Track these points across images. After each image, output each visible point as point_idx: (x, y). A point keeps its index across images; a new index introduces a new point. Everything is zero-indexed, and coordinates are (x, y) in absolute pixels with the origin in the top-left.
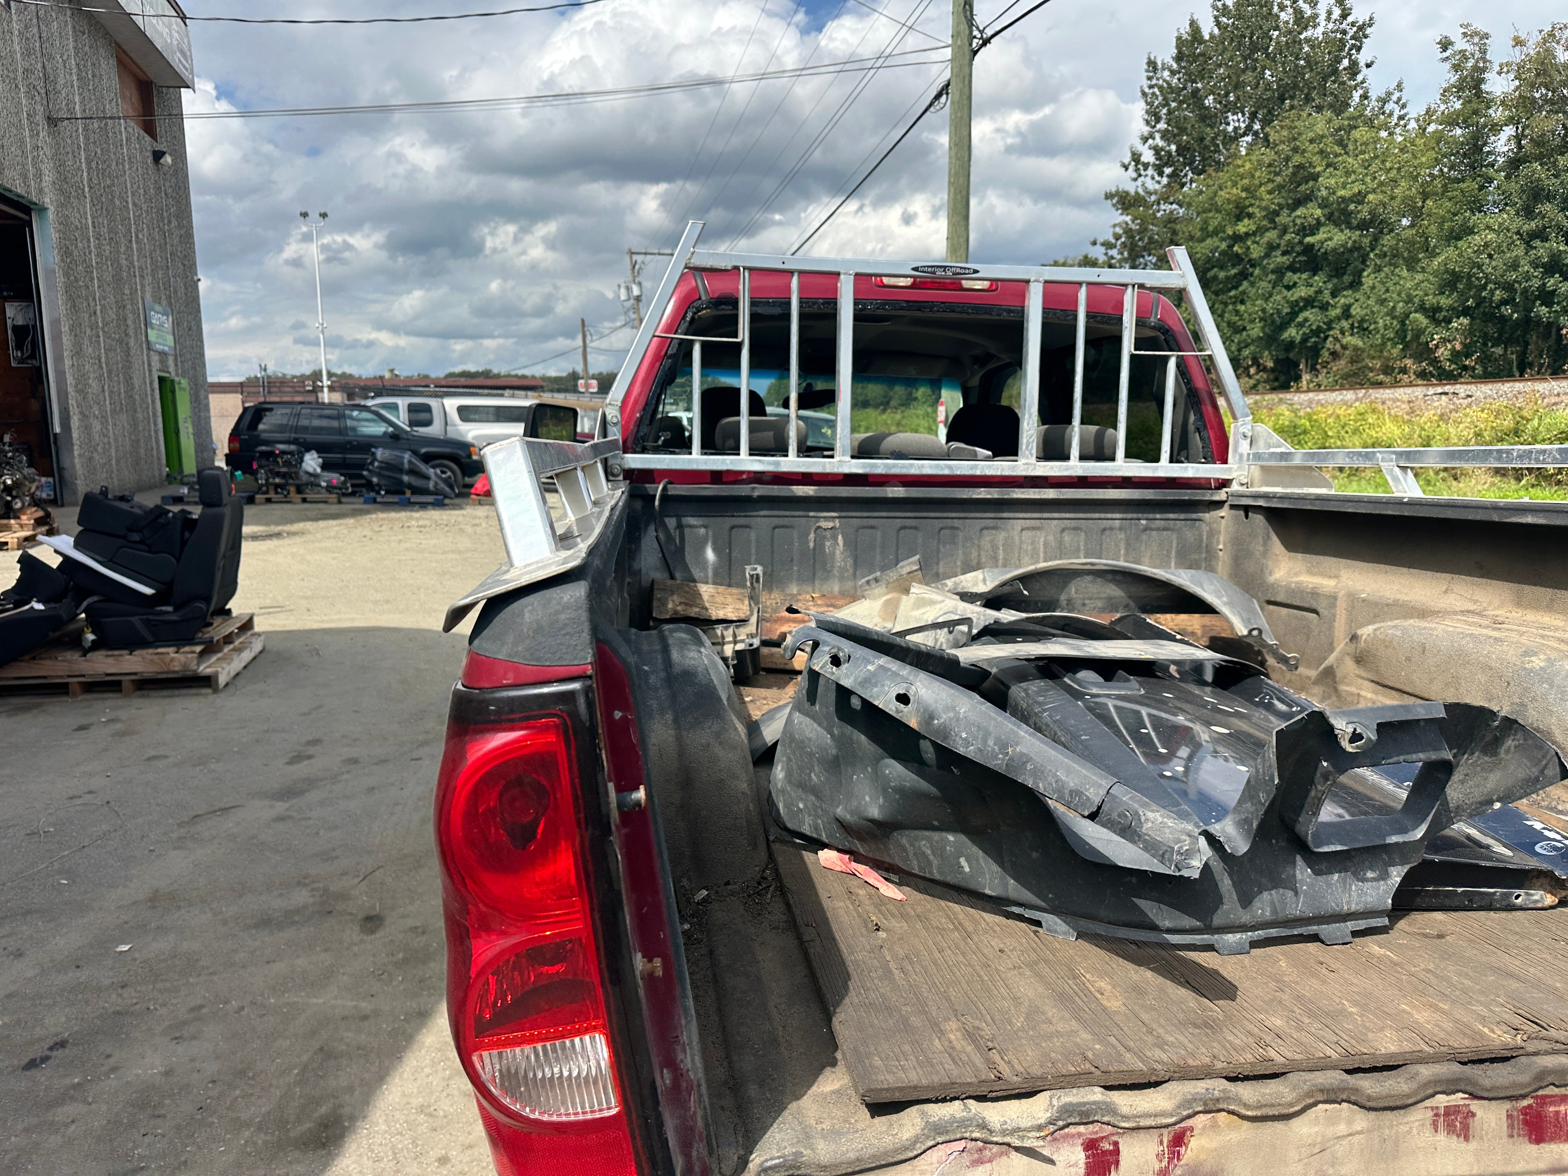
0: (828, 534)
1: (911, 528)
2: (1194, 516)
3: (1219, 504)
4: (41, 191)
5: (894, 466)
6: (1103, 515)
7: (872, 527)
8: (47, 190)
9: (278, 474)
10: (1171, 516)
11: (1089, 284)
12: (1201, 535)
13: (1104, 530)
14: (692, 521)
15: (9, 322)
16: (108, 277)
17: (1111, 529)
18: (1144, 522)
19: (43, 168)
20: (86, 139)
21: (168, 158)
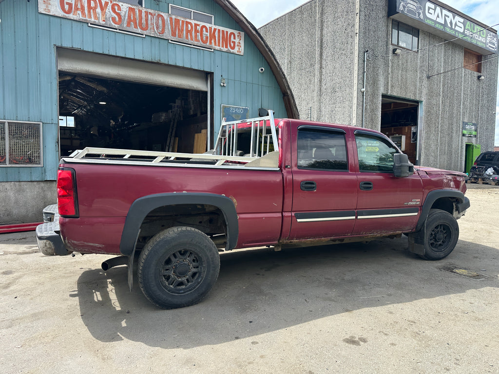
8: (423, 96)
9: (476, 174)
15: (412, 132)
16: (447, 115)
19: (423, 90)
20: (444, 79)
21: (482, 78)
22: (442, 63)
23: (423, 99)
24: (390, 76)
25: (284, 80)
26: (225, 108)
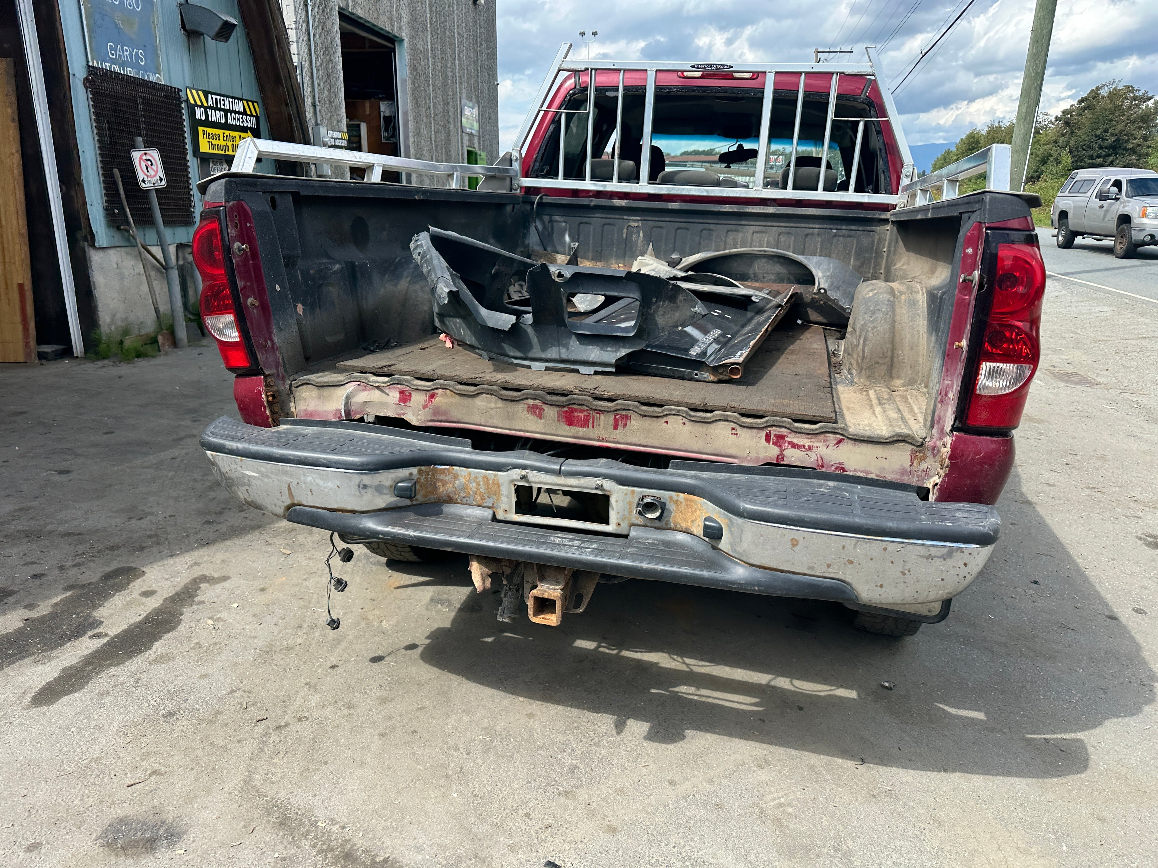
0: (635, 230)
1: (683, 228)
2: (869, 228)
3: (886, 221)
4: (400, 28)
5: (673, 189)
6: (807, 226)
7: (661, 227)
8: (404, 27)
10: (853, 228)
11: (807, 73)
12: (873, 241)
13: (807, 235)
14: (557, 218)
15: (382, 114)
16: (439, 83)
17: (813, 234)
18: (834, 231)
21: (481, 1)
23: (403, 35)
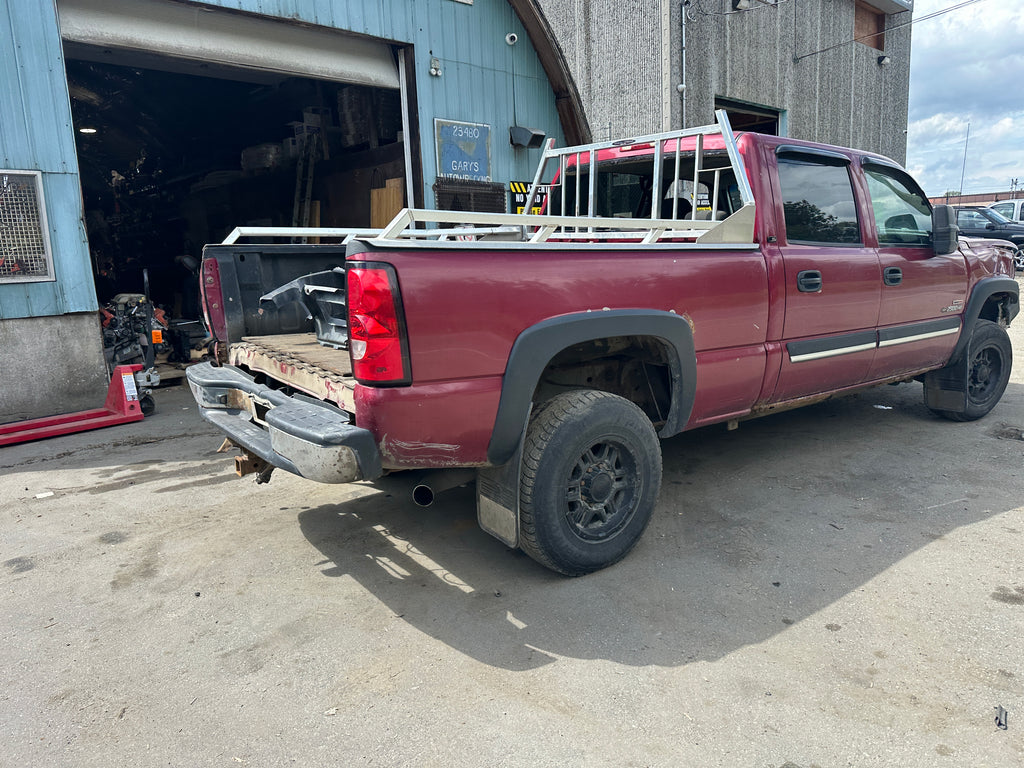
4: (783, 101)
8: (787, 100)
19: (786, 88)
20: (822, 64)
21: (887, 60)
22: (819, 30)
23: (786, 106)
24: (728, 57)
25: (560, 61)
26: (442, 126)
